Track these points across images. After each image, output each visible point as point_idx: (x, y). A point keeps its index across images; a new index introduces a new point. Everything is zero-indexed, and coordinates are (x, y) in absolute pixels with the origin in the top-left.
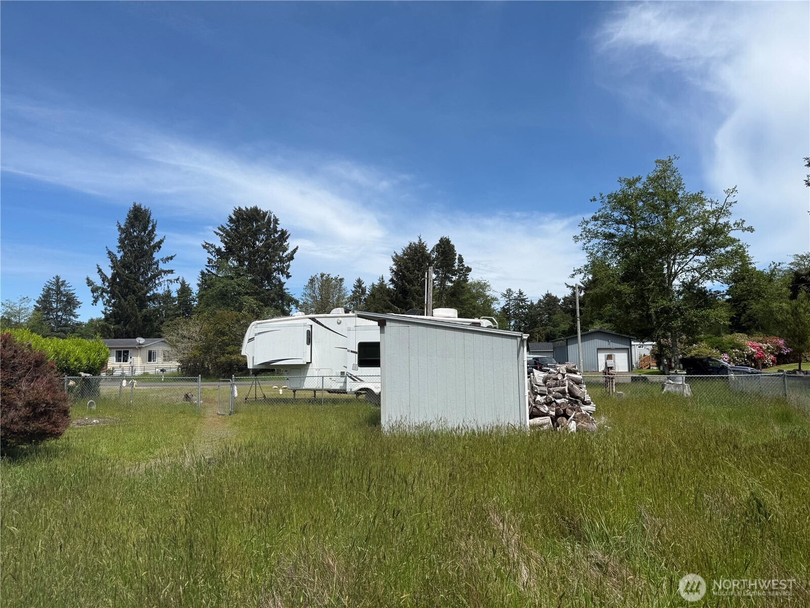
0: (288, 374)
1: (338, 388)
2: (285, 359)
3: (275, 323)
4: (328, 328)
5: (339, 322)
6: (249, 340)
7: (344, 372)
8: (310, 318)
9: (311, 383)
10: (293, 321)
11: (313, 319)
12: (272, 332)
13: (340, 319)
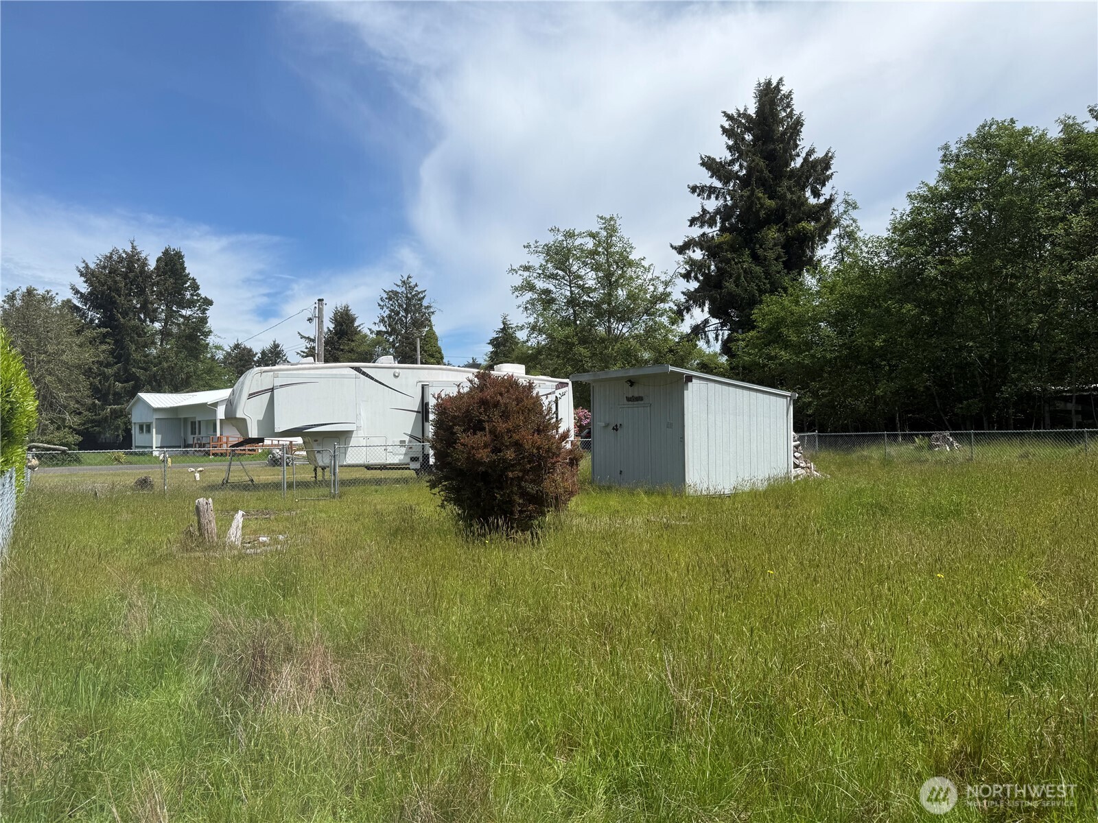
0: (319, 445)
1: (396, 461)
2: (328, 424)
3: (295, 372)
4: (380, 383)
5: (397, 375)
6: (250, 395)
7: (405, 441)
8: (352, 368)
9: (355, 455)
10: (325, 370)
11: (358, 369)
12: (304, 385)
13: (397, 370)
